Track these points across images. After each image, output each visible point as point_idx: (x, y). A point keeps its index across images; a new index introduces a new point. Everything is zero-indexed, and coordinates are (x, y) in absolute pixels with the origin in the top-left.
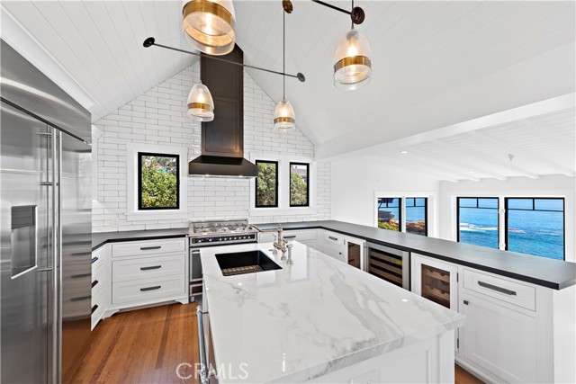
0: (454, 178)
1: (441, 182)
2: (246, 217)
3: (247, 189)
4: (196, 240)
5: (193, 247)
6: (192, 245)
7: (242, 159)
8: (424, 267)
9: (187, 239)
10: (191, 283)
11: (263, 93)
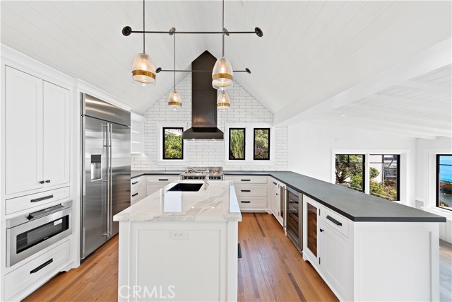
2: (221, 166)
3: (223, 147)
7: (216, 128)
8: (308, 204)
9: (181, 176)
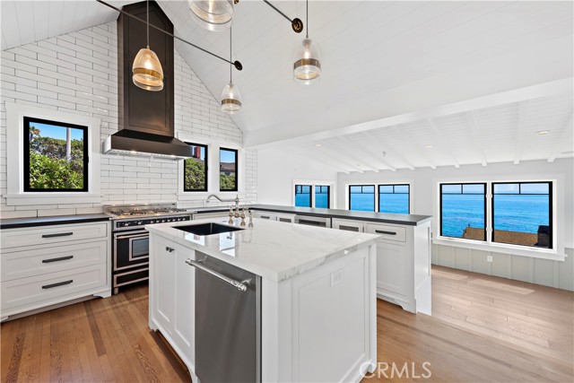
0: (348, 170)
1: (339, 173)
2: (174, 201)
3: (175, 172)
4: (121, 224)
5: (117, 232)
6: (116, 229)
7: (172, 137)
9: (109, 223)
10: (114, 273)
11: (192, 73)
